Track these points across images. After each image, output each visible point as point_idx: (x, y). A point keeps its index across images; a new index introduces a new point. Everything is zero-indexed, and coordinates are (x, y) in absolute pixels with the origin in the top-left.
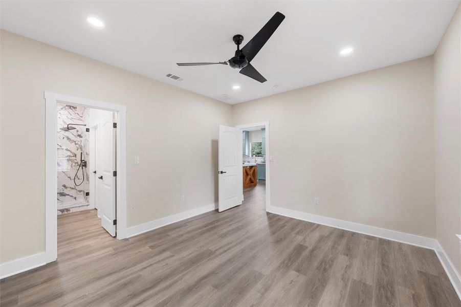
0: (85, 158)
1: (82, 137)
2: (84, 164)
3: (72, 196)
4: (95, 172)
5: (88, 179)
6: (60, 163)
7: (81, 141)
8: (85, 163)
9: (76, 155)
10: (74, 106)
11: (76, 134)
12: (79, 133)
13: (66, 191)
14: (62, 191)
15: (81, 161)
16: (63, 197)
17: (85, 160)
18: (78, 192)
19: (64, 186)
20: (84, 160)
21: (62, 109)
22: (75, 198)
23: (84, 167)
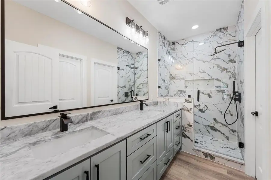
0: (239, 89)
1: (235, 62)
2: (237, 98)
3: (223, 134)
4: (256, 114)
5: (243, 121)
6: (211, 95)
7: (234, 67)
8: (239, 95)
9: (228, 86)
10: (225, 27)
11: (227, 60)
12: (231, 58)
13: (217, 126)
14: (212, 125)
15: (234, 92)
16: (214, 132)
17: (240, 91)
18: (231, 132)
19: (215, 120)
20: (237, 92)
21: (212, 35)
22: (227, 138)
23: (237, 102)
